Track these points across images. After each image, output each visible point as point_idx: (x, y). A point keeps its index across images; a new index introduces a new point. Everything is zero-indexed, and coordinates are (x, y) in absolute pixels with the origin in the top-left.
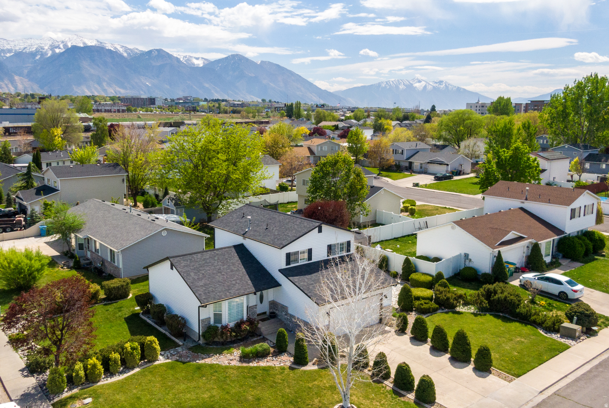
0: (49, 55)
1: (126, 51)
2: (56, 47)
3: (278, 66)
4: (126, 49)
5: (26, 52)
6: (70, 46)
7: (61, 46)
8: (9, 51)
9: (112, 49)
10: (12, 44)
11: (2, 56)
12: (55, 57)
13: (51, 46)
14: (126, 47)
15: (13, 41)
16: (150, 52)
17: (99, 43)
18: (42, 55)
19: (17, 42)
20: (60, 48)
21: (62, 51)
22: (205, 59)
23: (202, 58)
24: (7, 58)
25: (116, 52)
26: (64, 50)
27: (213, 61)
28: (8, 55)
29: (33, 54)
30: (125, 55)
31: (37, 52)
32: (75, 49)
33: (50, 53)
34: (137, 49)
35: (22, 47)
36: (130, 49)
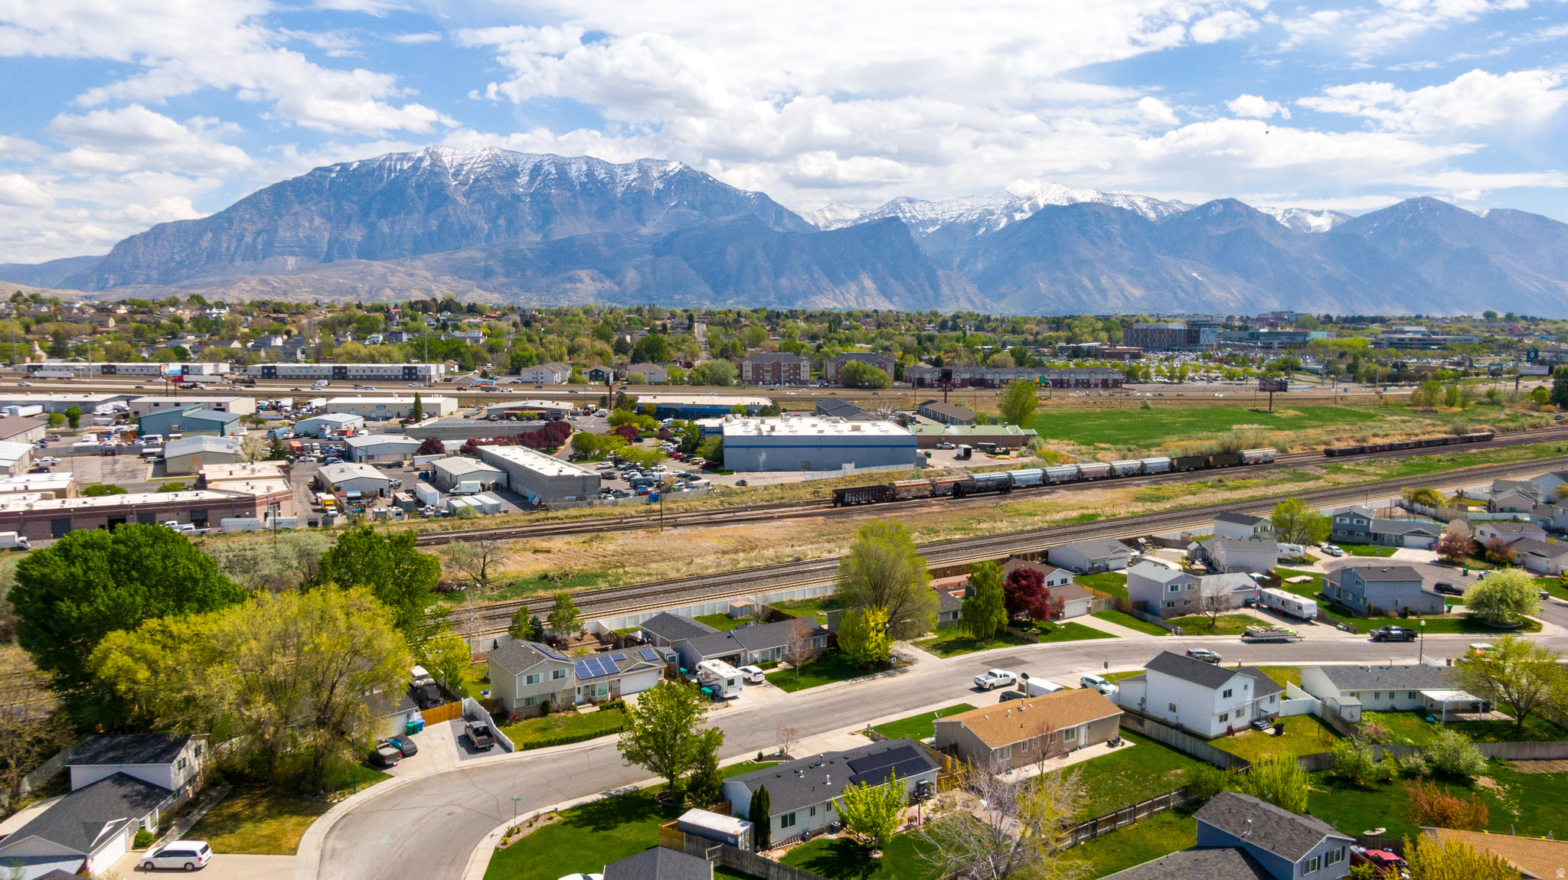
0: (1002, 225)
1: (1154, 207)
2: (1016, 211)
5: (961, 222)
6: (1042, 206)
7: (1026, 207)
8: (933, 222)
9: (1125, 206)
10: (939, 209)
11: (920, 234)
12: (1014, 228)
13: (1007, 207)
15: (941, 204)
16: (1208, 206)
17: (1100, 196)
18: (989, 227)
19: (947, 205)
20: (1023, 211)
21: (1026, 216)
22: (1337, 213)
23: (1331, 212)
24: (928, 235)
26: (1030, 214)
27: (1357, 215)
28: (931, 230)
29: (974, 226)
30: (1152, 215)
31: (980, 221)
32: (1051, 212)
33: (1003, 223)
34: (1179, 202)
35: (955, 214)
36: (1162, 204)
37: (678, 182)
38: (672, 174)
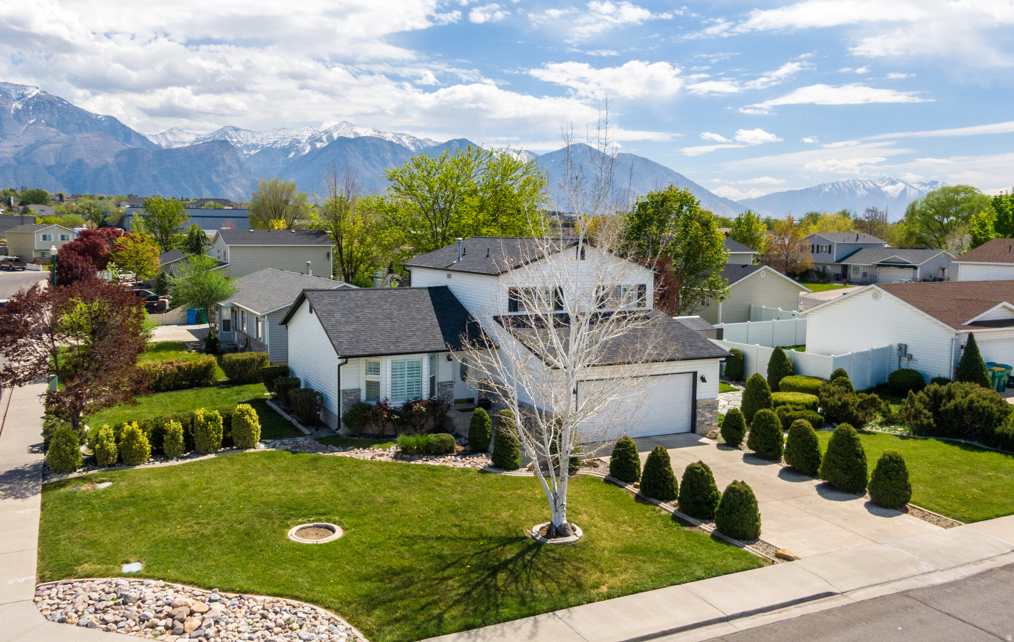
0: (307, 151)
1: (414, 144)
2: (317, 141)
3: (645, 160)
4: (415, 142)
5: (276, 148)
6: (336, 138)
7: (324, 138)
8: (255, 146)
9: (394, 141)
10: (259, 137)
11: (245, 155)
12: (316, 153)
13: (310, 138)
14: (414, 137)
15: (260, 133)
16: (449, 143)
17: (377, 133)
18: (298, 151)
19: (265, 135)
20: (322, 141)
21: (324, 145)
22: (530, 153)
23: (527, 151)
24: (251, 156)
25: (400, 145)
26: (327, 144)
27: (542, 154)
28: (253, 152)
29: (286, 151)
30: (412, 148)
31: (291, 147)
32: (342, 140)
33: (308, 149)
34: (430, 140)
35: (272, 141)
36: (420, 141)
37: (36, 104)
38: (30, 96)
